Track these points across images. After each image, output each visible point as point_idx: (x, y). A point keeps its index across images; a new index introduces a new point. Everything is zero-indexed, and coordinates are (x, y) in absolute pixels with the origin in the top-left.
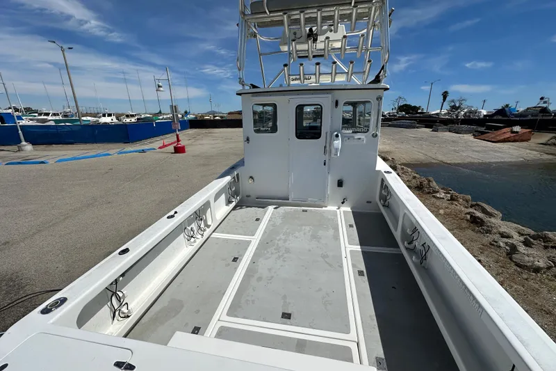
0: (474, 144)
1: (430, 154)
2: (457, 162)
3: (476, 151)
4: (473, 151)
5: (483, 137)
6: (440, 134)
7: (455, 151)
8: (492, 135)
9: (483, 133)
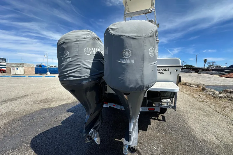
0: (219, 78)
1: (197, 81)
2: (210, 85)
3: (220, 81)
4: (219, 81)
5: (223, 76)
6: (202, 75)
7: (209, 81)
8: (228, 75)
9: (223, 74)
